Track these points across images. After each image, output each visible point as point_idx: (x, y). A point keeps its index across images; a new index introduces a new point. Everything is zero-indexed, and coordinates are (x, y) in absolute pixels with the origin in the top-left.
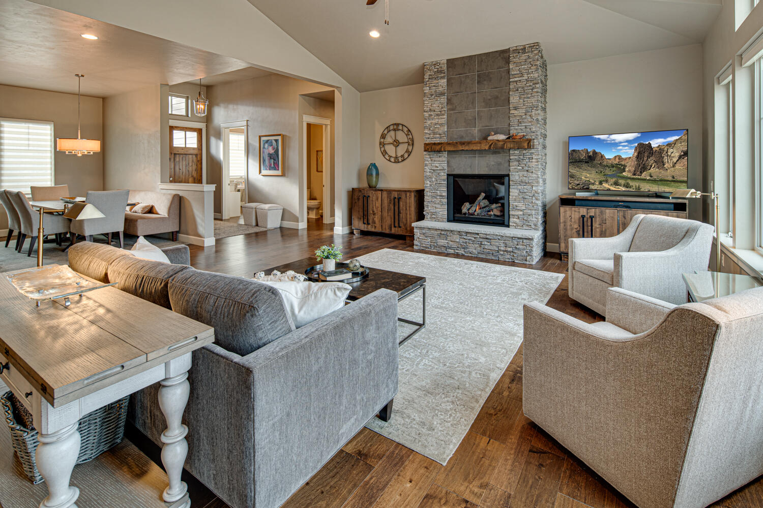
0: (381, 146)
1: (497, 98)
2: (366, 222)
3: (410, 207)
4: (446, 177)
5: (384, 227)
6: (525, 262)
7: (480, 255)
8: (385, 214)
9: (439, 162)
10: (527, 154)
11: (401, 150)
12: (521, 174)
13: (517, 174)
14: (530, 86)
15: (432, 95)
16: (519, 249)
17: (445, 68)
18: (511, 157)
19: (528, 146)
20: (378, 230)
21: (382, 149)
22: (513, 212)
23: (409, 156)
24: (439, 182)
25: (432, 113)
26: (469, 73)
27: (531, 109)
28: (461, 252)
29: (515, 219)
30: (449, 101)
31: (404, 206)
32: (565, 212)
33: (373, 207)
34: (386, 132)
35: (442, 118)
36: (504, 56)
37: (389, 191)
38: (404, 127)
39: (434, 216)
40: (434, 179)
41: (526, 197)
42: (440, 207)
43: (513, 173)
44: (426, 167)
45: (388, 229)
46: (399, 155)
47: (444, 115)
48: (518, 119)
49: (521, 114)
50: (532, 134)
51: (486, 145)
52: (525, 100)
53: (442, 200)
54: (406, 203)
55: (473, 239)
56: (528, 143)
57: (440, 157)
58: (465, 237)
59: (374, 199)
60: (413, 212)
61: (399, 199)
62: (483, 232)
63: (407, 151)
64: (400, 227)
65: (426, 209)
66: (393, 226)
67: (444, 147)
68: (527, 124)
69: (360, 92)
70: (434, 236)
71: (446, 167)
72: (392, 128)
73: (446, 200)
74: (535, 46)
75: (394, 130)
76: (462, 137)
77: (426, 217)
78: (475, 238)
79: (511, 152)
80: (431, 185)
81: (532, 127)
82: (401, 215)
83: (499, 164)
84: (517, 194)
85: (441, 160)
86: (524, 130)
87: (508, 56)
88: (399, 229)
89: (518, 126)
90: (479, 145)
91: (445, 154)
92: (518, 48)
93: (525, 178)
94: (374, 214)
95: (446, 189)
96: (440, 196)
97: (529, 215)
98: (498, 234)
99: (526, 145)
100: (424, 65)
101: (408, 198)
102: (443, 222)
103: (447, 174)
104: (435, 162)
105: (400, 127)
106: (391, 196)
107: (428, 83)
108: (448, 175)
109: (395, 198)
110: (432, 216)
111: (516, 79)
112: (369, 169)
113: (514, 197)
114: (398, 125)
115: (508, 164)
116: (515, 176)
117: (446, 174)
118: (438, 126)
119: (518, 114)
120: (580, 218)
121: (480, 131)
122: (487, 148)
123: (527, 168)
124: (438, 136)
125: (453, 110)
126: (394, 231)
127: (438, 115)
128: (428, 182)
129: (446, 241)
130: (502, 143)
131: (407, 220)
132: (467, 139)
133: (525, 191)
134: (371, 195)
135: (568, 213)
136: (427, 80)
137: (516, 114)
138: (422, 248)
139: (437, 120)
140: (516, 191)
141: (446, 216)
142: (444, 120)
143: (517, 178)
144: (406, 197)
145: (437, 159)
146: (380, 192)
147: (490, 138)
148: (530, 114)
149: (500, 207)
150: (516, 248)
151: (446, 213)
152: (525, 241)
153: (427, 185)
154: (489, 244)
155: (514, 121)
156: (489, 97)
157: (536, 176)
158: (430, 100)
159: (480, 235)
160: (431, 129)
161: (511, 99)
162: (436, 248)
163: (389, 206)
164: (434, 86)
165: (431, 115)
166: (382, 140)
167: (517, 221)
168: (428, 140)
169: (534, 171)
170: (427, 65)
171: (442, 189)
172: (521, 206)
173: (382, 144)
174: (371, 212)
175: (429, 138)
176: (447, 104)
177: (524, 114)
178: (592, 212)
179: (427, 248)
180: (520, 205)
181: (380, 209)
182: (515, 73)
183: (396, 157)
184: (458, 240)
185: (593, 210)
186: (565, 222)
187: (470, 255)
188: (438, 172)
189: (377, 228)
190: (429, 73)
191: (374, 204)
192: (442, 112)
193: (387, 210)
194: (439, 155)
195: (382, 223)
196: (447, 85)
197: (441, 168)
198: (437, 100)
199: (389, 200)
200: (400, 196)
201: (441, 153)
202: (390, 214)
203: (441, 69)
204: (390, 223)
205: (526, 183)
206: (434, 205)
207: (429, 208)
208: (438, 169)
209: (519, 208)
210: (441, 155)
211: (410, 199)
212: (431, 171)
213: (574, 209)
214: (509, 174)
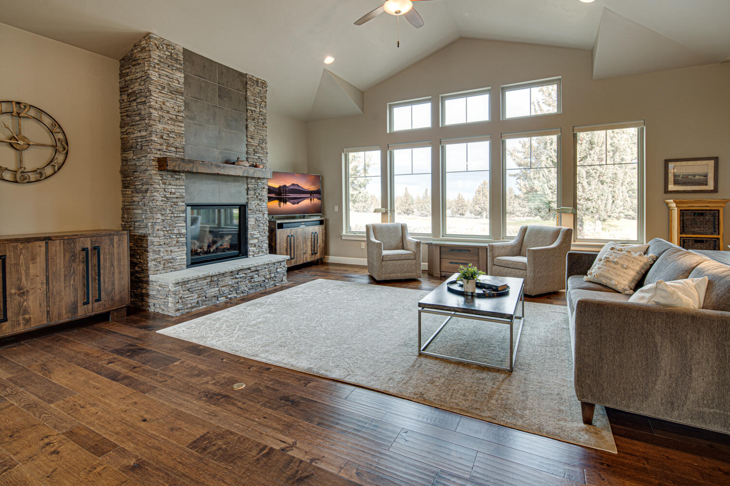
1: (236, 120)
3: (119, 260)
4: (184, 207)
5: (54, 313)
6: (282, 283)
8: (58, 286)
9: (176, 187)
10: (260, 184)
12: (256, 202)
13: (253, 202)
14: (262, 119)
17: (181, 57)
18: (249, 186)
22: (250, 241)
23: (57, 171)
24: (176, 215)
25: (164, 114)
26: (210, 79)
27: (262, 141)
29: (253, 248)
30: (187, 105)
35: (178, 126)
36: (243, 79)
37: (69, 240)
41: (260, 224)
44: (156, 194)
45: (68, 312)
46: (29, 167)
49: (256, 144)
52: (259, 131)
54: (112, 254)
57: (177, 179)
59: (22, 262)
61: (96, 249)
64: (97, 301)
68: (260, 155)
71: (185, 194)
74: (264, 84)
76: (202, 157)
79: (249, 181)
80: (163, 221)
84: (254, 223)
85: (179, 184)
87: (246, 82)
90: (234, 170)
92: (253, 78)
96: (177, 234)
97: (262, 242)
100: (147, 36)
101: (115, 245)
102: (181, 269)
104: (170, 187)
107: (157, 66)
108: (187, 205)
109: (86, 249)
110: (166, 265)
111: (252, 109)
115: (246, 192)
116: (251, 205)
117: (184, 204)
118: (174, 136)
120: (287, 238)
123: (260, 197)
124: (173, 149)
127: (172, 120)
128: (159, 216)
131: (113, 284)
133: (260, 219)
135: (281, 234)
136: (156, 61)
139: (172, 127)
140: (253, 219)
141: (185, 260)
142: (183, 129)
143: (253, 206)
144: (111, 243)
145: (172, 182)
146: (43, 243)
148: (262, 145)
151: (185, 257)
155: (251, 150)
156: (230, 118)
158: (160, 94)
160: (164, 137)
161: (249, 126)
164: (167, 76)
165: (164, 118)
167: (254, 249)
168: (158, 152)
170: (156, 39)
171: (179, 225)
175: (159, 150)
176: (185, 108)
177: (258, 145)
178: (293, 232)
180: (256, 232)
182: (252, 102)
183: (21, 172)
185: (293, 230)
188: (175, 200)
189: (32, 320)
190: (157, 53)
191: (23, 272)
192: (178, 117)
193: (65, 276)
194: (176, 176)
195: (48, 306)
196: (184, 83)
197: (177, 195)
198: (172, 98)
199: (68, 255)
200: (97, 245)
201: (178, 174)
202: (72, 283)
203: (175, 56)
204: (73, 300)
205: (260, 211)
206: (170, 249)
207: (162, 255)
208: (175, 196)
209: (255, 236)
210: (178, 177)
211: (119, 246)
212: (163, 199)
213: (284, 231)
214: (248, 203)
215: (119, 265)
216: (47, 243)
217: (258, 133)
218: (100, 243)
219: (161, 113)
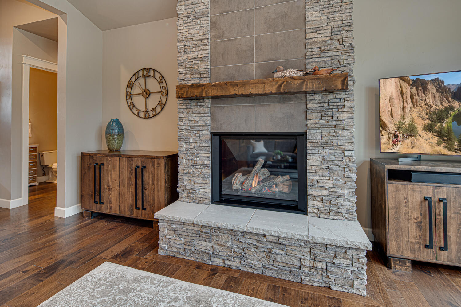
0: (128, 98)
1: (285, 15)
2: (97, 200)
3: (158, 180)
4: (209, 136)
5: (123, 209)
6: (351, 290)
7: (267, 270)
8: (125, 189)
9: (199, 115)
10: (334, 100)
11: (153, 102)
12: (325, 131)
13: (318, 131)
15: (188, 17)
16: (338, 266)
18: (309, 106)
19: (343, 84)
20: (115, 211)
21: (129, 101)
22: (313, 190)
23: (162, 109)
24: (198, 145)
25: (189, 43)
27: (339, 29)
28: (234, 264)
29: (315, 203)
30: (213, 25)
31: (151, 179)
32: (397, 191)
33: (108, 180)
34: (133, 80)
35: (203, 50)
37: (131, 158)
38: (156, 73)
39: (192, 195)
40: (191, 140)
41: (335, 167)
42: (201, 181)
43: (314, 131)
44: (180, 123)
45: (128, 211)
46: (150, 108)
47: (205, 45)
48: (319, 45)
49: (323, 39)
51: (272, 86)
52: (331, 16)
53: (203, 171)
54: (153, 174)
55: (255, 243)
56: (343, 81)
57: (200, 106)
58: (242, 239)
59: (109, 169)
60: (163, 188)
61: (143, 168)
62: (273, 233)
63: (160, 103)
64: (144, 209)
65: (180, 183)
66: (134, 208)
67: (206, 91)
68: (334, 54)
69: (102, 31)
70: (191, 235)
71: (209, 123)
72: (141, 74)
73: (210, 171)
75: (144, 76)
77: (180, 196)
78: (258, 241)
79: (309, 98)
80: (187, 149)
81: (341, 57)
82: (146, 192)
83: (290, 116)
84: (318, 163)
85: (202, 112)
86: (329, 62)
88: (143, 211)
89: (320, 57)
90: (261, 86)
91: (208, 103)
93: (331, 138)
94: (110, 190)
95: (209, 155)
96: (201, 165)
97: (339, 197)
98: (301, 238)
99: (339, 83)
101: (155, 167)
102: (205, 203)
103: (211, 133)
104: (194, 115)
105: (152, 73)
106: (132, 165)
108: (213, 134)
109: (138, 167)
110: (190, 195)
112: (109, 126)
113: (314, 168)
114: (148, 70)
115: (304, 116)
116: (315, 135)
117: (209, 133)
118: (197, 62)
119: (320, 39)
120: (421, 203)
121: (259, 66)
122: (273, 90)
123: (334, 123)
124: (197, 76)
125: (219, 37)
126: (136, 214)
127: (197, 46)
128: (184, 145)
129: (211, 244)
130: (299, 82)
131: (154, 200)
132: (240, 80)
133: (333, 158)
134: (105, 163)
135: (402, 194)
137: (316, 40)
138: (171, 254)
139: (196, 53)
140: (317, 158)
141: (210, 195)
142: (206, 52)
143: (319, 137)
144: (153, 165)
145: (196, 110)
146: (118, 159)
147: (277, 75)
148: (338, 37)
149: (287, 180)
150: (334, 263)
151: (210, 191)
152: (349, 252)
153: (182, 149)
154: (283, 252)
155: (313, 50)
156: (273, 16)
157: (349, 134)
158: (187, 25)
159: (267, 237)
161: (309, 15)
162: (193, 255)
163: (129, 178)
165: (188, 46)
166: (129, 90)
167: (320, 205)
168: (182, 81)
169: (346, 128)
171: (203, 155)
172: (326, 181)
173: (129, 95)
174: (106, 187)
176: (211, 28)
177: (328, 38)
178: (443, 192)
179: (179, 253)
180: (324, 179)
181: (117, 182)
183: (146, 112)
184: (229, 244)
185: (445, 189)
186: (396, 208)
187: (250, 270)
188: (198, 129)
189: (113, 208)
191: (110, 176)
192: (203, 41)
193: (128, 184)
194: (199, 104)
195: (120, 202)
197: (202, 123)
199: (129, 169)
200: (144, 165)
201: (201, 101)
202: (131, 190)
204: (131, 203)
205: (333, 146)
206: (193, 179)
207: (185, 183)
208: (198, 124)
209: (321, 185)
210: (202, 104)
211: (158, 169)
212: (187, 128)
213: (411, 186)
214: (306, 133)
215: (158, 184)
216: (120, 159)
217: (328, 18)
218: (146, 163)
219: (186, 43)
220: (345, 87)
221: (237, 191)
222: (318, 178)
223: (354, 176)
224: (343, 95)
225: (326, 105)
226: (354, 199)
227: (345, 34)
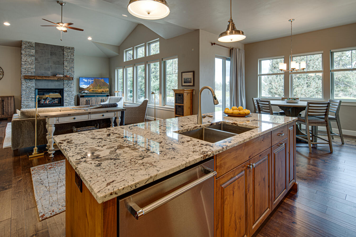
1: (59, 62)
3: (10, 104)
4: (34, 90)
10: (70, 82)
12: (68, 88)
14: (71, 60)
15: (27, 55)
17: (34, 45)
18: (64, 83)
19: (72, 79)
22: (65, 101)
24: (30, 92)
25: (27, 63)
26: (46, 50)
29: (66, 103)
30: (36, 59)
31: (7, 104)
32: (82, 99)
35: (32, 66)
36: (62, 48)
39: (28, 106)
40: (27, 91)
41: (70, 96)
42: (31, 102)
44: (23, 86)
48: (67, 70)
50: (72, 76)
51: (56, 78)
54: (8, 102)
57: (31, 81)
61: (3, 101)
65: (22, 103)
67: (36, 78)
68: (70, 72)
71: (34, 86)
74: (73, 48)
76: (43, 74)
77: (23, 107)
79: (64, 81)
80: (26, 93)
81: (72, 74)
82: (4, 109)
83: (60, 85)
84: (66, 95)
85: (32, 83)
86: (69, 74)
87: (63, 49)
88: (3, 115)
89: (67, 73)
90: (53, 78)
91: (34, 80)
92: (67, 47)
95: (34, 95)
96: (31, 98)
97: (71, 101)
99: (71, 79)
100: (21, 41)
101: (9, 100)
104: (28, 84)
107: (24, 49)
108: (35, 89)
110: (26, 106)
111: (67, 57)
115: (63, 85)
116: (66, 89)
117: (34, 89)
118: (30, 69)
121: (51, 73)
122: (57, 79)
123: (70, 86)
124: (30, 73)
125: (38, 63)
127: (30, 64)
128: (24, 92)
131: (8, 110)
132: (45, 75)
133: (70, 94)
135: (83, 100)
136: (24, 48)
139: (30, 66)
141: (34, 106)
142: (34, 66)
143: (67, 90)
145: (29, 82)
147: (57, 76)
148: (71, 69)
151: (34, 104)
155: (65, 71)
156: (55, 61)
158: (25, 57)
160: (26, 69)
161: (65, 63)
164: (28, 52)
167: (67, 104)
168: (24, 74)
169: (73, 88)
170: (24, 42)
171: (32, 95)
172: (68, 99)
175: (25, 73)
176: (35, 60)
177: (69, 69)
178: (89, 99)
180: (68, 98)
182: (66, 55)
188: (30, 88)
190: (25, 45)
192: (32, 63)
196: (35, 53)
197: (32, 86)
198: (30, 58)
203: (32, 45)
205: (70, 91)
206: (28, 102)
207: (25, 103)
208: (30, 86)
210: (32, 81)
211: (10, 100)
212: (26, 87)
213: (84, 98)
214: (64, 89)
217: (69, 65)
218: (4, 99)
219: (25, 63)
220: (73, 80)
221: (43, 104)
222: (66, 98)
223: (74, 97)
224: (72, 81)
225: (68, 83)
226: (74, 102)
227: (72, 69)
